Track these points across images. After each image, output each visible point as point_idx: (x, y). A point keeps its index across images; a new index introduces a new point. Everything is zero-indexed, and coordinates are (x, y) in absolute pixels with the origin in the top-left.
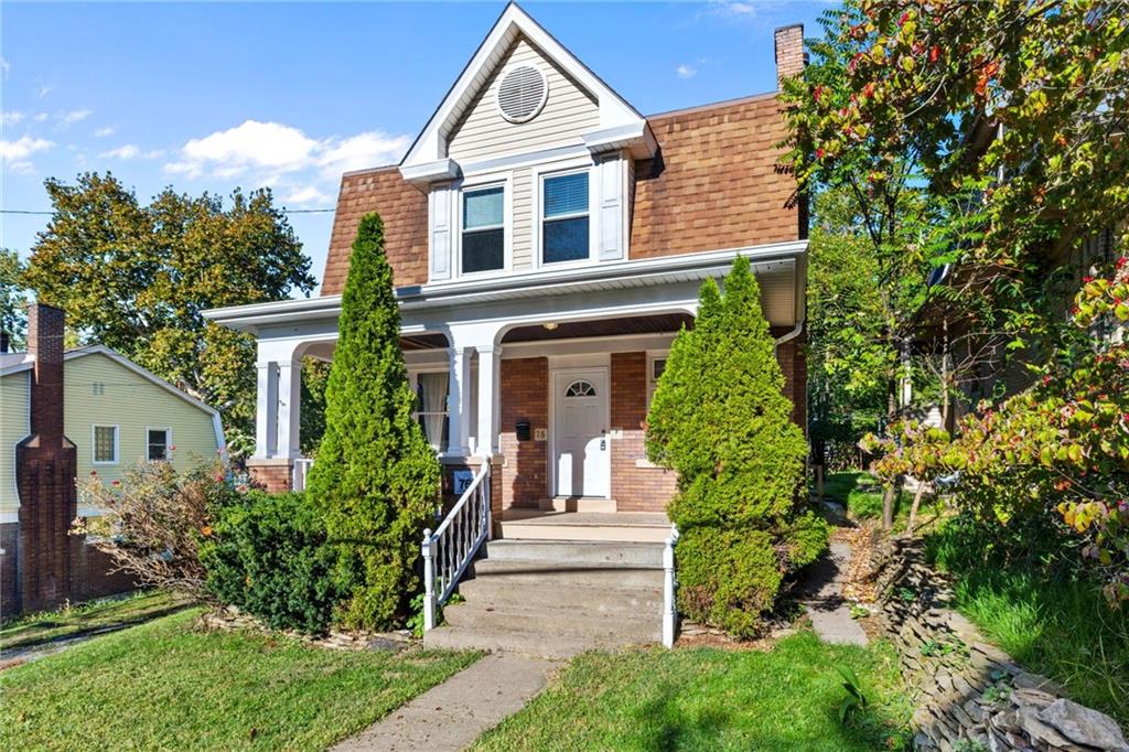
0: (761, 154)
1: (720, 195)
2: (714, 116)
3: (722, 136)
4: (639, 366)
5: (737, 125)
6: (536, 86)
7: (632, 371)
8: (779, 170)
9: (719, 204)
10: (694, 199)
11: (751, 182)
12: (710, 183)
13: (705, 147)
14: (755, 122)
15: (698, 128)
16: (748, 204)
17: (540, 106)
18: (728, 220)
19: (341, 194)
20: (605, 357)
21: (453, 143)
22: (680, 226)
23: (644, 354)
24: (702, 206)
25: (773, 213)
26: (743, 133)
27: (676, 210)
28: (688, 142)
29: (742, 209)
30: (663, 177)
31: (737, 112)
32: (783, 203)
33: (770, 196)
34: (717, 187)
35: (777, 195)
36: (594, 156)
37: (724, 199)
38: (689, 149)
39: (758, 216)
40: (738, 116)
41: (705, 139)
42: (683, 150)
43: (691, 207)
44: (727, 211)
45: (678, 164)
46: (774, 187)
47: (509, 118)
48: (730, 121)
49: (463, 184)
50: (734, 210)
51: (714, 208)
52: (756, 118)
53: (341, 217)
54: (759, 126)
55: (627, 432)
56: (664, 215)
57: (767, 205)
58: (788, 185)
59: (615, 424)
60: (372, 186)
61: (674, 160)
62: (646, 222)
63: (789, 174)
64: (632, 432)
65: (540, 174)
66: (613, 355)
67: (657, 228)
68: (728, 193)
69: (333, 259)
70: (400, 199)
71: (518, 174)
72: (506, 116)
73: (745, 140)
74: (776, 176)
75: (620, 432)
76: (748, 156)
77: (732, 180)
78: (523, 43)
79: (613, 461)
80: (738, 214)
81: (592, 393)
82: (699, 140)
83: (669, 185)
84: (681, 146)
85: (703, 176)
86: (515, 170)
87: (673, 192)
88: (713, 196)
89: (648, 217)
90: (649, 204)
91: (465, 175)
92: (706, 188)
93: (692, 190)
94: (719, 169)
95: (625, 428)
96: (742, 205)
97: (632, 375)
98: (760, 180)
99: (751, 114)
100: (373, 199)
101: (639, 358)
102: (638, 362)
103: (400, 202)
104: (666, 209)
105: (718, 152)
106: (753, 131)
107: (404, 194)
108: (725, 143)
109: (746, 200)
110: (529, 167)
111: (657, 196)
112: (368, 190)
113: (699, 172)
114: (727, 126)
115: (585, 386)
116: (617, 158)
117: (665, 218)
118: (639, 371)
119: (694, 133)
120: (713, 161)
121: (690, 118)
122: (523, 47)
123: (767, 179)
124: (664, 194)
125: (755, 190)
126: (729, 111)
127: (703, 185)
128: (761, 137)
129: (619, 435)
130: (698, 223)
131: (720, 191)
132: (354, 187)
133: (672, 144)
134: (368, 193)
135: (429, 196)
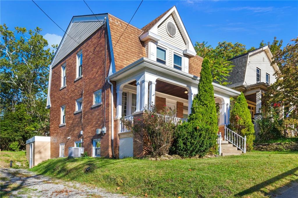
6: (174, 29)
7: (181, 107)
17: (175, 35)
20: (175, 101)
36: (184, 54)
65: (173, 52)
72: (168, 33)
78: (171, 16)
86: (169, 48)
100: (122, 30)
101: (182, 104)
110: (172, 49)
115: (170, 108)
116: (187, 57)
135: (149, 42)
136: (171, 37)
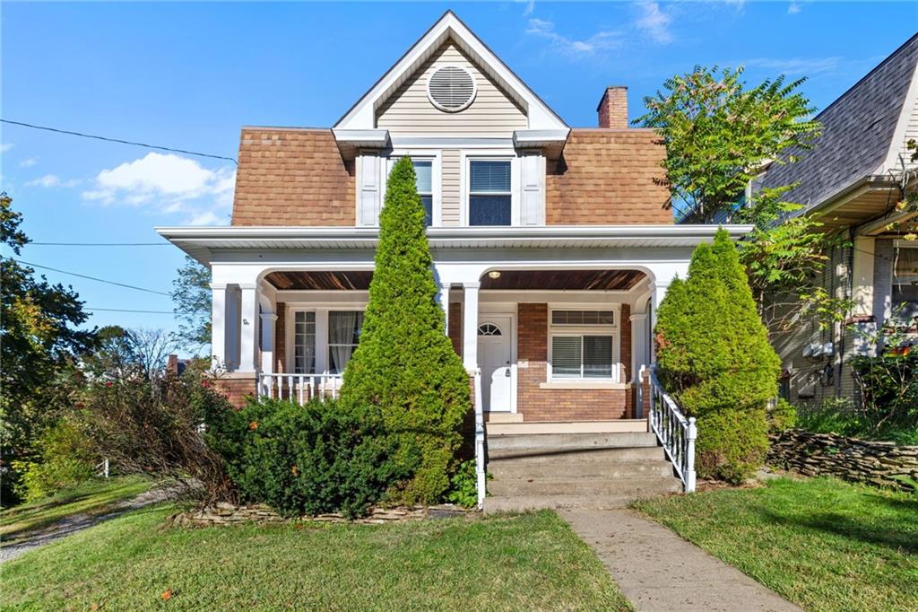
0: (642, 170)
1: (613, 194)
2: (603, 137)
3: (612, 152)
4: (543, 314)
5: (621, 146)
6: (466, 85)
7: (536, 318)
8: (656, 182)
9: (613, 200)
10: (593, 194)
11: (636, 188)
12: (605, 185)
13: (599, 158)
14: (635, 146)
15: (591, 143)
16: (635, 203)
17: (469, 101)
18: (622, 213)
19: (241, 145)
20: (512, 305)
21: (382, 117)
22: (586, 212)
23: (546, 305)
24: (601, 200)
25: (655, 212)
26: (627, 153)
27: (580, 200)
28: (584, 152)
29: (632, 206)
30: (566, 175)
31: (621, 137)
32: (662, 205)
33: (652, 200)
34: (610, 188)
35: (657, 200)
36: (516, 149)
37: (617, 197)
38: (586, 158)
39: (644, 212)
40: (622, 140)
41: (598, 152)
42: (580, 157)
43: (591, 200)
44: (621, 206)
45: (577, 167)
46: (654, 194)
47: (440, 106)
48: (616, 143)
49: (392, 154)
50: (625, 206)
51: (610, 203)
52: (635, 143)
53: (245, 165)
54: (638, 150)
55: (531, 363)
56: (570, 203)
57: (650, 206)
58: (664, 194)
59: (521, 356)
60: (279, 143)
61: (574, 164)
62: (556, 206)
63: (664, 187)
64: (536, 363)
65: (467, 156)
66: (519, 305)
67: (566, 212)
68: (620, 194)
69: (241, 202)
70: (312, 158)
71: (446, 153)
72: (437, 104)
73: (628, 158)
74: (654, 187)
75: (527, 363)
76: (633, 169)
77: (622, 185)
78: (451, 47)
79: (520, 384)
80: (629, 209)
81: (498, 333)
82: (594, 152)
83: (571, 181)
84: (579, 154)
85: (599, 179)
86: (444, 149)
87: (577, 187)
88: (608, 194)
89: (558, 203)
90: (557, 193)
91: (394, 146)
92: (603, 187)
93: (592, 188)
94: (611, 175)
95: (530, 360)
96: (632, 203)
97: (536, 320)
98: (642, 188)
99: (630, 140)
100: (282, 154)
101: (543, 308)
102: (542, 311)
103: (313, 161)
104: (572, 199)
105: (609, 163)
106: (634, 152)
107: (315, 155)
108: (614, 158)
109: (634, 200)
110: (458, 149)
111: (564, 188)
112: (273, 145)
113: (596, 175)
114: (612, 146)
115: (492, 328)
116: (538, 154)
117: (571, 205)
118: (542, 317)
119: (589, 147)
120: (606, 169)
121: (584, 135)
122: (451, 50)
123: (648, 187)
124: (569, 188)
125: (640, 194)
126: (614, 135)
127: (600, 185)
128: (641, 158)
129: (525, 364)
130: (598, 212)
131: (614, 191)
132: (257, 141)
133: (572, 152)
134: (275, 148)
135: (357, 158)
136: (451, 112)
